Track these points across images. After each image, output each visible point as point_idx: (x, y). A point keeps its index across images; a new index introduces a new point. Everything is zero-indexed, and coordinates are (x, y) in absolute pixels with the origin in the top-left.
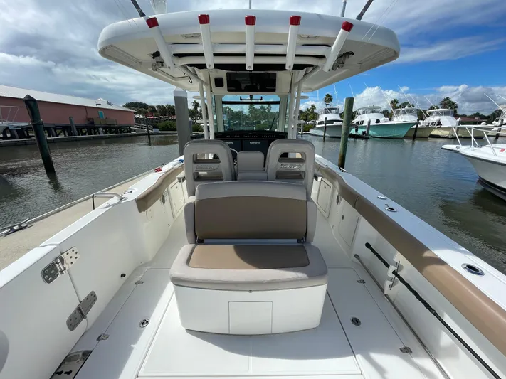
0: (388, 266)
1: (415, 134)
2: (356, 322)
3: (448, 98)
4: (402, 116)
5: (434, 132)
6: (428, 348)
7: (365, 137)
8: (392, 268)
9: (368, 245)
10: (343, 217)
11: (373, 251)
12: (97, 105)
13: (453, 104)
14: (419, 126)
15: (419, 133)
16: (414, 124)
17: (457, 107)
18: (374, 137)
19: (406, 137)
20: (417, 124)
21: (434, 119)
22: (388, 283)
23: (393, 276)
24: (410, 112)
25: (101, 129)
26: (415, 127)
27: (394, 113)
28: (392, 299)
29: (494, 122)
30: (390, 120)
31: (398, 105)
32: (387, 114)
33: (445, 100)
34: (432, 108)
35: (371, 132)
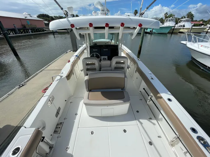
0: (149, 96)
1: (173, 31)
2: (138, 112)
3: (190, 12)
4: (168, 22)
5: (181, 30)
6: (156, 118)
7: (151, 33)
8: (150, 97)
9: (144, 89)
10: (137, 78)
11: (145, 91)
12: (25, 17)
13: (192, 15)
14: (175, 28)
15: (175, 31)
16: (173, 27)
17: (194, 17)
18: (155, 33)
19: (169, 33)
20: (174, 27)
21: (182, 24)
22: (148, 101)
23: (150, 99)
24: (172, 20)
25: (30, 31)
26: (173, 28)
27: (165, 20)
28: (149, 105)
29: (208, 25)
30: (163, 24)
31: (167, 16)
32: (162, 21)
33: (189, 13)
34: (182, 18)
35: (154, 31)
